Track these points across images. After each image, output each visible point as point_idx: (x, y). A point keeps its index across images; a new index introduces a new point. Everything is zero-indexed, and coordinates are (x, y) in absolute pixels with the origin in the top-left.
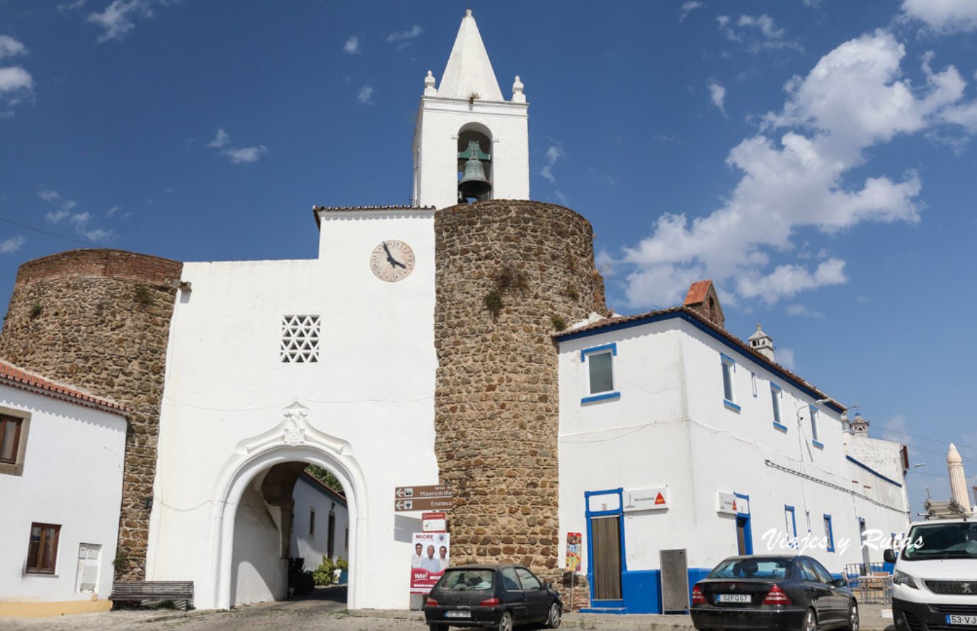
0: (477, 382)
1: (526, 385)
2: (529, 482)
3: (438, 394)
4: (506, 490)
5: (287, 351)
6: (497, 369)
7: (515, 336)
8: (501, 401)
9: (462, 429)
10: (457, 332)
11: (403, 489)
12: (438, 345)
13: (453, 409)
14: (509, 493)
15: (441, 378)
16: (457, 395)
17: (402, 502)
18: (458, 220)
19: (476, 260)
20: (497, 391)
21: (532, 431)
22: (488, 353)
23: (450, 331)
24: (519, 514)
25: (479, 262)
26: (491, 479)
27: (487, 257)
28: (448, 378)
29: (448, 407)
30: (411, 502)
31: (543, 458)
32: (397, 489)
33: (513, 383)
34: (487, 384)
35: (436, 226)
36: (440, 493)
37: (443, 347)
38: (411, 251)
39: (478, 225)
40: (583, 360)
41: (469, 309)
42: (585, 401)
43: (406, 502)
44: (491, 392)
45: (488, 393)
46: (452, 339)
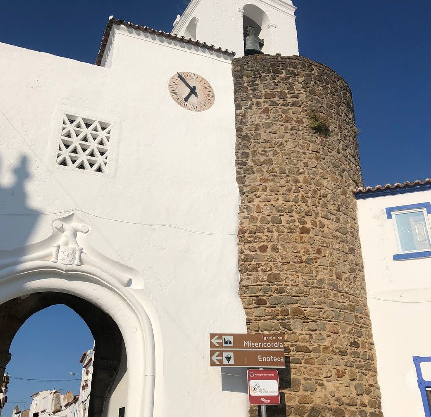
0: (288, 222)
1: (338, 233)
2: (352, 340)
3: (242, 231)
4: (331, 348)
5: (66, 153)
6: (309, 212)
7: (324, 182)
8: (317, 245)
9: (275, 271)
10: (265, 170)
11: (220, 336)
12: (241, 180)
13: (263, 249)
14: (334, 352)
15: (245, 214)
16: (267, 233)
17: (221, 355)
18: (262, 68)
19: (283, 105)
20: (311, 234)
21: (347, 283)
22: (300, 195)
23: (256, 168)
24: (346, 380)
25: (285, 108)
26: (313, 333)
27: (293, 104)
28: (255, 214)
29: (257, 246)
30: (232, 354)
31: (359, 315)
32: (212, 336)
33: (326, 229)
34: (300, 226)
35: (234, 71)
36: (269, 345)
37: (247, 183)
38: (210, 87)
39: (284, 75)
40: (390, 217)
41: (278, 150)
42: (397, 257)
43: (225, 354)
44: (306, 235)
45: (303, 235)
46: (258, 176)
